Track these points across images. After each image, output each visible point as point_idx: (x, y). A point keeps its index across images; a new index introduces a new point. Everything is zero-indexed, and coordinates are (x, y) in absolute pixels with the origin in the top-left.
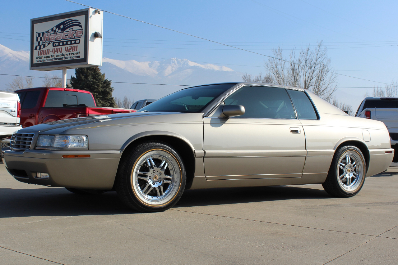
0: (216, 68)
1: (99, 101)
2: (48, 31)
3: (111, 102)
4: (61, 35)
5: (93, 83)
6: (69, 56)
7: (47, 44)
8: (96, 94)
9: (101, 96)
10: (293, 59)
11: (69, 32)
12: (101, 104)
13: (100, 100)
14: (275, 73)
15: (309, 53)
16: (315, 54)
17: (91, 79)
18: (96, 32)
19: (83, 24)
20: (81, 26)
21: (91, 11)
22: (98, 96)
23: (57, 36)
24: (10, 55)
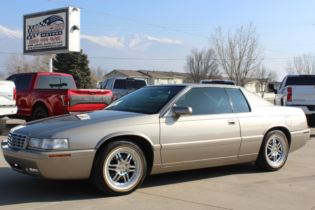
0: (170, 41)
1: (78, 71)
2: (37, 24)
3: (88, 71)
4: (47, 28)
5: (74, 57)
6: (53, 44)
7: (36, 35)
8: (76, 65)
9: (80, 67)
10: (230, 35)
11: (53, 26)
12: (80, 74)
13: (79, 71)
14: (216, 47)
15: (243, 30)
16: (248, 31)
17: (72, 54)
18: (74, 26)
19: (64, 20)
20: (63, 21)
21: (71, 9)
22: (78, 67)
23: (44, 29)
24: (8, 34)
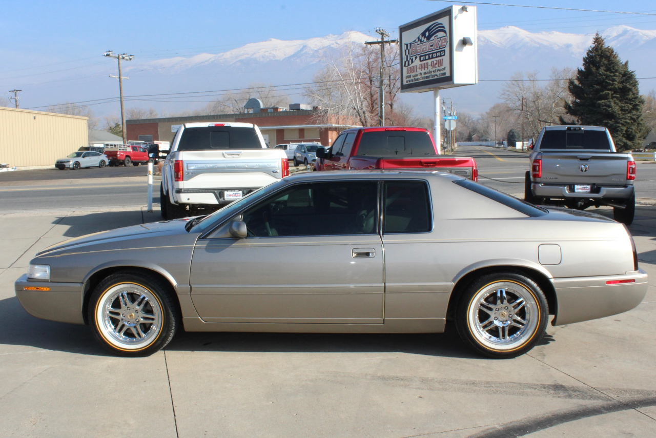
1: (615, 103)
2: (415, 41)
3: (635, 102)
4: (426, 46)
5: (607, 77)
7: (414, 58)
8: (609, 92)
9: (618, 96)
11: (433, 41)
12: (618, 107)
13: (617, 101)
17: (603, 72)
18: (464, 38)
19: (447, 29)
20: (445, 32)
21: (456, 9)
22: (614, 95)
23: (423, 47)
